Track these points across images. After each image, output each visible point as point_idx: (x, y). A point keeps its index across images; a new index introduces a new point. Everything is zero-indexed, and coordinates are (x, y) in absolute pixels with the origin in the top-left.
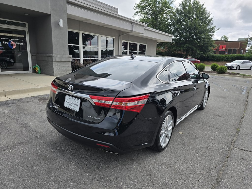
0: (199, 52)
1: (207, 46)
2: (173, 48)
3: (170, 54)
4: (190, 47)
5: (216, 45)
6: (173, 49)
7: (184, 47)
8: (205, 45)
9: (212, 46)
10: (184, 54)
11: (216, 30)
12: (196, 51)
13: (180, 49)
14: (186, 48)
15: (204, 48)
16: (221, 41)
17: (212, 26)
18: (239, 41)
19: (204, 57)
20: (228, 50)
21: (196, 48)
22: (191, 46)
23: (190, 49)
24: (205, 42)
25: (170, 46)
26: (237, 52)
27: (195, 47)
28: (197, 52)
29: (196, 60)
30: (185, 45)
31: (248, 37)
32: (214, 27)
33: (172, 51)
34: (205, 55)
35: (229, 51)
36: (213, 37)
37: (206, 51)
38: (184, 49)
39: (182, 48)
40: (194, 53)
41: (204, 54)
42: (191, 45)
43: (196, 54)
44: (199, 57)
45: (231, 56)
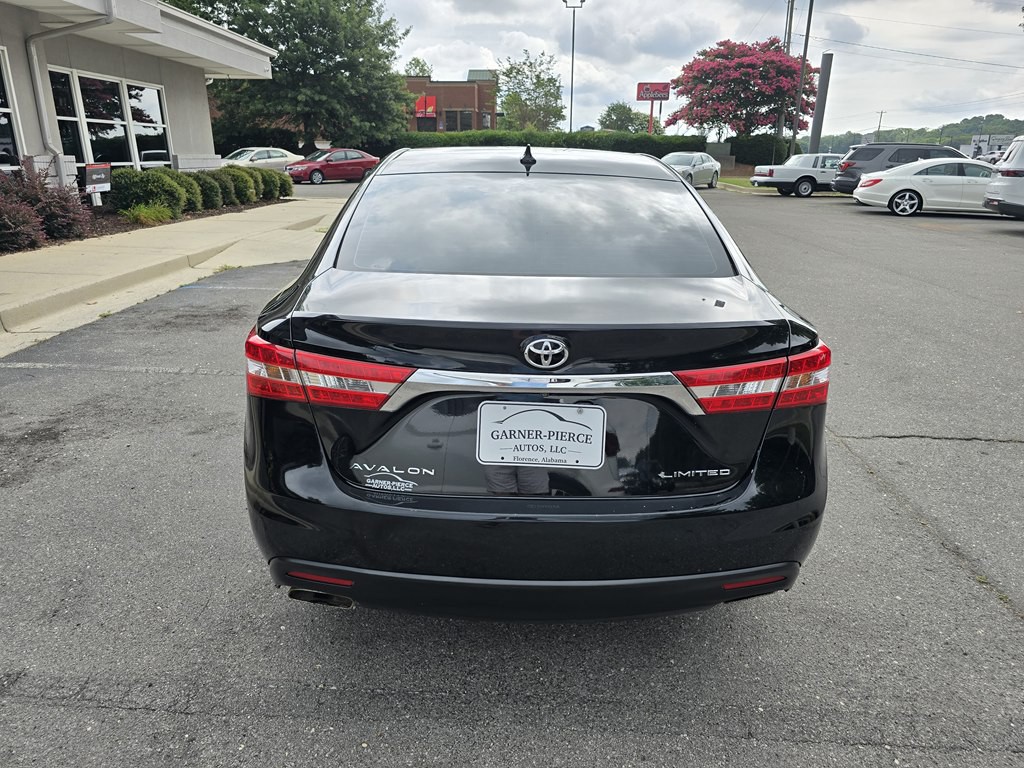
0: (358, 124)
1: (383, 97)
2: (247, 103)
3: (240, 133)
4: (320, 103)
5: (412, 95)
6: (251, 107)
7: (295, 101)
8: (375, 94)
9: (398, 98)
10: (300, 131)
11: (400, 33)
12: (347, 117)
13: (279, 108)
14: (306, 106)
15: (373, 105)
16: (417, 80)
17: (384, 19)
18: (474, 82)
19: (379, 141)
20: (444, 116)
21: (345, 107)
22: (324, 98)
23: (323, 111)
24: (372, 81)
25: (234, 95)
26: (474, 122)
27: (339, 103)
28: (351, 122)
29: (363, 157)
30: (301, 93)
31: (499, 68)
32: (392, 20)
33: (246, 119)
34: (382, 136)
35: (447, 117)
36: (395, 62)
37: (381, 118)
38: (299, 109)
39: (288, 107)
40: (340, 129)
41: (378, 129)
42: (320, 93)
43: (350, 131)
44: (362, 142)
45: (467, 137)
